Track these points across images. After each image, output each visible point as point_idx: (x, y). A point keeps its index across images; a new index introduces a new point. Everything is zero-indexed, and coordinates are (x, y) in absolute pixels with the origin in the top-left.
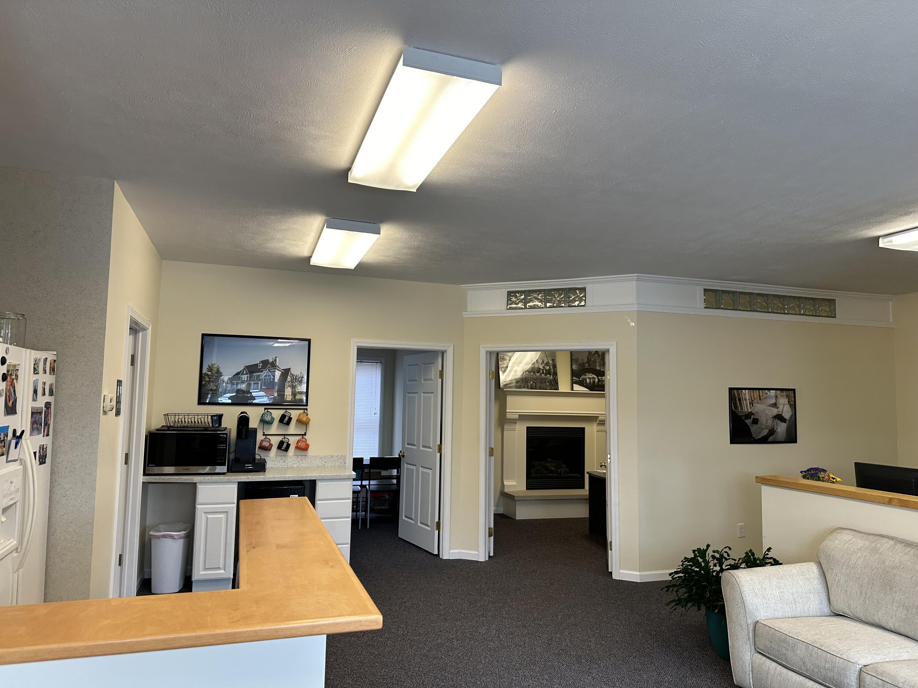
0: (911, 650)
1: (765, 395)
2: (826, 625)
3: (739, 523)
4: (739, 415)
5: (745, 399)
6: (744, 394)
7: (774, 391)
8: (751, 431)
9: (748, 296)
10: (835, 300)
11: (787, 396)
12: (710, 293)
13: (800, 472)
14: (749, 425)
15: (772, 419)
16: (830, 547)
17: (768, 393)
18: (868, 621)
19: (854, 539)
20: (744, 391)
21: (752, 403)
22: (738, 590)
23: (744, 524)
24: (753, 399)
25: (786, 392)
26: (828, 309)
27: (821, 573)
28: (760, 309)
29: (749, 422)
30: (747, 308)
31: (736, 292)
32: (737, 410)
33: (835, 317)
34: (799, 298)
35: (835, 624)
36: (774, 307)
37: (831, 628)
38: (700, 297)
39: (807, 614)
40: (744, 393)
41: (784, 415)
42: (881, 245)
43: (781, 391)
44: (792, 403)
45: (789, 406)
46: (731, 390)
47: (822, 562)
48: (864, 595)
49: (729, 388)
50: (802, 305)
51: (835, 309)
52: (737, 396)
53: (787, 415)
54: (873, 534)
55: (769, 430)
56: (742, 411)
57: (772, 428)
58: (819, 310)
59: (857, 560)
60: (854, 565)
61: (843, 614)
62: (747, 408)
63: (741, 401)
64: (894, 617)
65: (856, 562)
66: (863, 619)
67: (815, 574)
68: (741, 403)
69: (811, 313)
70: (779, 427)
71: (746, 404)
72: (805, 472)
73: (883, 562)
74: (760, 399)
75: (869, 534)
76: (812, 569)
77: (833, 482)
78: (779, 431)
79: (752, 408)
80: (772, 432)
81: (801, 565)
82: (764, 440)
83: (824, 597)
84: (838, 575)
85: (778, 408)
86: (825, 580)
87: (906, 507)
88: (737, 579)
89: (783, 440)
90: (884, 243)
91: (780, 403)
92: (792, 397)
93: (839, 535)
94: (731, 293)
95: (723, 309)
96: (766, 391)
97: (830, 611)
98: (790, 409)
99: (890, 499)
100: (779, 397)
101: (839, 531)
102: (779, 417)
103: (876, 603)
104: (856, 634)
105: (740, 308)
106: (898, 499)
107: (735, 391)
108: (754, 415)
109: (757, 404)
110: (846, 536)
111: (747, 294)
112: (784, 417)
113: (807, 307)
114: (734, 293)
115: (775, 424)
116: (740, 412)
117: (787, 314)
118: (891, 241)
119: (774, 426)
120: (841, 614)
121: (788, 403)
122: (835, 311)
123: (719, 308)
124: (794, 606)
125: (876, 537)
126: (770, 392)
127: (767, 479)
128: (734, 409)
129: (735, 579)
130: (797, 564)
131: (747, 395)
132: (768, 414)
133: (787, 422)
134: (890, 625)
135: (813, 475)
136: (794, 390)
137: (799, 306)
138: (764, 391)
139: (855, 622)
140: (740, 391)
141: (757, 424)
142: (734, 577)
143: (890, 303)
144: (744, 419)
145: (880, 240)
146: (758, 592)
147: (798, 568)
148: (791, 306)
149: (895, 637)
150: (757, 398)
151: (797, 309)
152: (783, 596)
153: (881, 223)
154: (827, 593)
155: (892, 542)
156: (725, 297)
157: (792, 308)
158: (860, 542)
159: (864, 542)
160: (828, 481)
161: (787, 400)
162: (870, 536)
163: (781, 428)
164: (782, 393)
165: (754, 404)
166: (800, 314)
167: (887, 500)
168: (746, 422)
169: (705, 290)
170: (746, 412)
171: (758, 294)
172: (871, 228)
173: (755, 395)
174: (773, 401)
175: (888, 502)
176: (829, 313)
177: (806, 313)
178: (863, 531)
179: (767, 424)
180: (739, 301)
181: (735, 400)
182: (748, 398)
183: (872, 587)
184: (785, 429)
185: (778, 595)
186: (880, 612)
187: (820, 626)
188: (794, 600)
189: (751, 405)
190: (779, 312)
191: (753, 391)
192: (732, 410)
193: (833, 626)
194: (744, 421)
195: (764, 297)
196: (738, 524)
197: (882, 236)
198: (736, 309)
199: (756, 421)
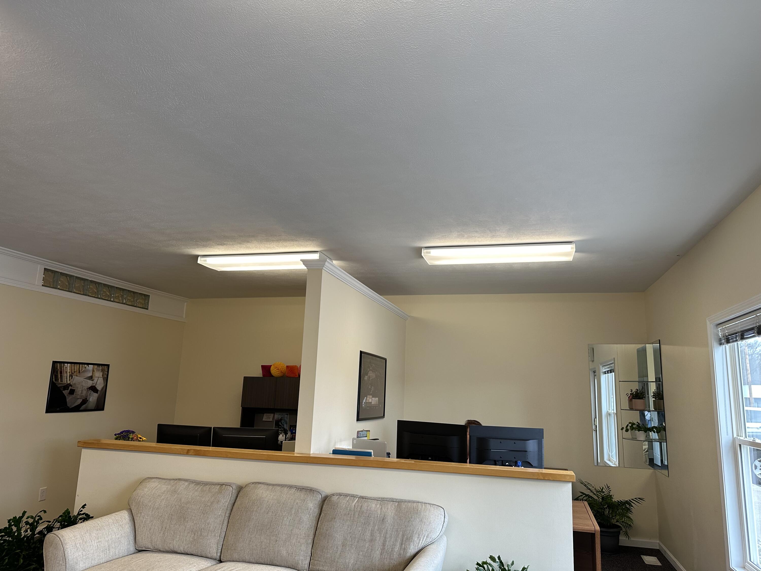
0: (197, 564)
1: (84, 369)
2: (135, 561)
3: (41, 487)
4: (59, 386)
5: (66, 372)
6: (66, 368)
7: (92, 366)
8: (67, 400)
9: (82, 281)
10: (150, 296)
11: (103, 371)
12: (50, 273)
13: (115, 435)
14: (66, 395)
15: (86, 390)
16: (140, 495)
17: (87, 367)
18: (164, 550)
19: (159, 485)
20: (66, 364)
21: (71, 376)
22: (61, 549)
23: (46, 487)
24: (73, 372)
25: (101, 367)
26: (143, 302)
27: (131, 518)
28: (91, 295)
29: (66, 392)
30: (81, 292)
31: (73, 276)
32: (57, 381)
33: (147, 309)
34: (123, 290)
35: (142, 559)
36: (103, 295)
37: (140, 563)
38: (39, 276)
39: (117, 557)
40: (66, 366)
41: (97, 387)
42: (199, 262)
43: (98, 366)
44: (105, 376)
45: (102, 379)
46: (54, 363)
47: (132, 509)
48: (164, 529)
49: (53, 361)
50: (125, 296)
51: (148, 303)
52: (59, 368)
53: (99, 387)
54: (173, 479)
55: (83, 400)
56: (61, 383)
57: (86, 398)
58: (137, 302)
59: (161, 502)
60: (159, 506)
61: (145, 549)
62: (66, 380)
63: (62, 374)
64: (184, 542)
65: (160, 503)
66: (162, 550)
67: (126, 520)
68: (62, 375)
69: (130, 304)
70: (92, 397)
71: (66, 376)
72: (118, 434)
73: (180, 500)
74: (79, 372)
75: (170, 479)
76: (124, 516)
77: (140, 441)
78: (91, 400)
79: (71, 380)
80: (85, 401)
81: (116, 515)
82: (77, 409)
83: (132, 538)
84: (145, 517)
85: (93, 380)
86: (134, 523)
87: (198, 455)
88: (61, 538)
89: (93, 409)
90: (201, 261)
91: (96, 376)
92: (106, 371)
93: (148, 484)
94: (68, 277)
95: (59, 289)
96: (86, 365)
97: (135, 549)
98: (102, 381)
99: (188, 450)
100: (95, 370)
101: (147, 480)
102: (93, 389)
103: (172, 534)
104: (159, 563)
105: (75, 291)
106: (193, 449)
107: (58, 364)
108: (72, 386)
109: (76, 377)
110: (153, 484)
111: (82, 280)
112: (97, 388)
113: (129, 298)
114: (71, 276)
115: (89, 394)
116: (59, 383)
117: (112, 301)
118: (206, 261)
119: (87, 396)
120: (144, 549)
121: (102, 376)
122: (148, 305)
123: (56, 288)
124: (108, 552)
125: (176, 481)
126: (88, 366)
127: (88, 443)
128: (54, 381)
129: (60, 539)
130: (113, 514)
131: (68, 368)
132: (84, 385)
133: (99, 392)
134: (181, 549)
135: (125, 437)
136: (108, 366)
137: (122, 296)
138: (83, 365)
139: (156, 553)
140: (63, 364)
141: (73, 394)
142: (59, 537)
143: (186, 303)
144: (62, 390)
145: (199, 258)
146: (79, 547)
147: (113, 518)
148: (117, 295)
149: (185, 557)
150: (77, 371)
151: (120, 298)
152: (100, 545)
153: (205, 246)
154: (134, 534)
155: (186, 484)
156: (63, 279)
157: (117, 298)
158: (164, 487)
159: (167, 487)
160: (137, 440)
161: (101, 374)
162: (171, 481)
163: (93, 398)
164: (98, 368)
165: (74, 376)
166: (122, 303)
167: (186, 451)
168: (64, 393)
169: (45, 269)
170: (65, 384)
171: (91, 281)
172: (196, 248)
173: (75, 368)
174: (90, 374)
175: (186, 453)
176: (144, 305)
177: (127, 303)
178: (166, 478)
179: (82, 394)
180: (75, 285)
181: (57, 373)
182: (69, 371)
183: (170, 521)
184: (96, 399)
185: (96, 545)
186: (175, 540)
187: (131, 563)
188: (109, 546)
189: (71, 377)
190: (107, 299)
191: (74, 365)
192: (52, 381)
193: (140, 560)
194: (62, 391)
195: (97, 285)
196: (41, 489)
197: (200, 256)
198: (71, 291)
199: (72, 392)
